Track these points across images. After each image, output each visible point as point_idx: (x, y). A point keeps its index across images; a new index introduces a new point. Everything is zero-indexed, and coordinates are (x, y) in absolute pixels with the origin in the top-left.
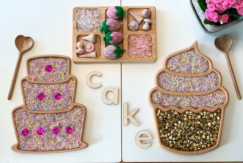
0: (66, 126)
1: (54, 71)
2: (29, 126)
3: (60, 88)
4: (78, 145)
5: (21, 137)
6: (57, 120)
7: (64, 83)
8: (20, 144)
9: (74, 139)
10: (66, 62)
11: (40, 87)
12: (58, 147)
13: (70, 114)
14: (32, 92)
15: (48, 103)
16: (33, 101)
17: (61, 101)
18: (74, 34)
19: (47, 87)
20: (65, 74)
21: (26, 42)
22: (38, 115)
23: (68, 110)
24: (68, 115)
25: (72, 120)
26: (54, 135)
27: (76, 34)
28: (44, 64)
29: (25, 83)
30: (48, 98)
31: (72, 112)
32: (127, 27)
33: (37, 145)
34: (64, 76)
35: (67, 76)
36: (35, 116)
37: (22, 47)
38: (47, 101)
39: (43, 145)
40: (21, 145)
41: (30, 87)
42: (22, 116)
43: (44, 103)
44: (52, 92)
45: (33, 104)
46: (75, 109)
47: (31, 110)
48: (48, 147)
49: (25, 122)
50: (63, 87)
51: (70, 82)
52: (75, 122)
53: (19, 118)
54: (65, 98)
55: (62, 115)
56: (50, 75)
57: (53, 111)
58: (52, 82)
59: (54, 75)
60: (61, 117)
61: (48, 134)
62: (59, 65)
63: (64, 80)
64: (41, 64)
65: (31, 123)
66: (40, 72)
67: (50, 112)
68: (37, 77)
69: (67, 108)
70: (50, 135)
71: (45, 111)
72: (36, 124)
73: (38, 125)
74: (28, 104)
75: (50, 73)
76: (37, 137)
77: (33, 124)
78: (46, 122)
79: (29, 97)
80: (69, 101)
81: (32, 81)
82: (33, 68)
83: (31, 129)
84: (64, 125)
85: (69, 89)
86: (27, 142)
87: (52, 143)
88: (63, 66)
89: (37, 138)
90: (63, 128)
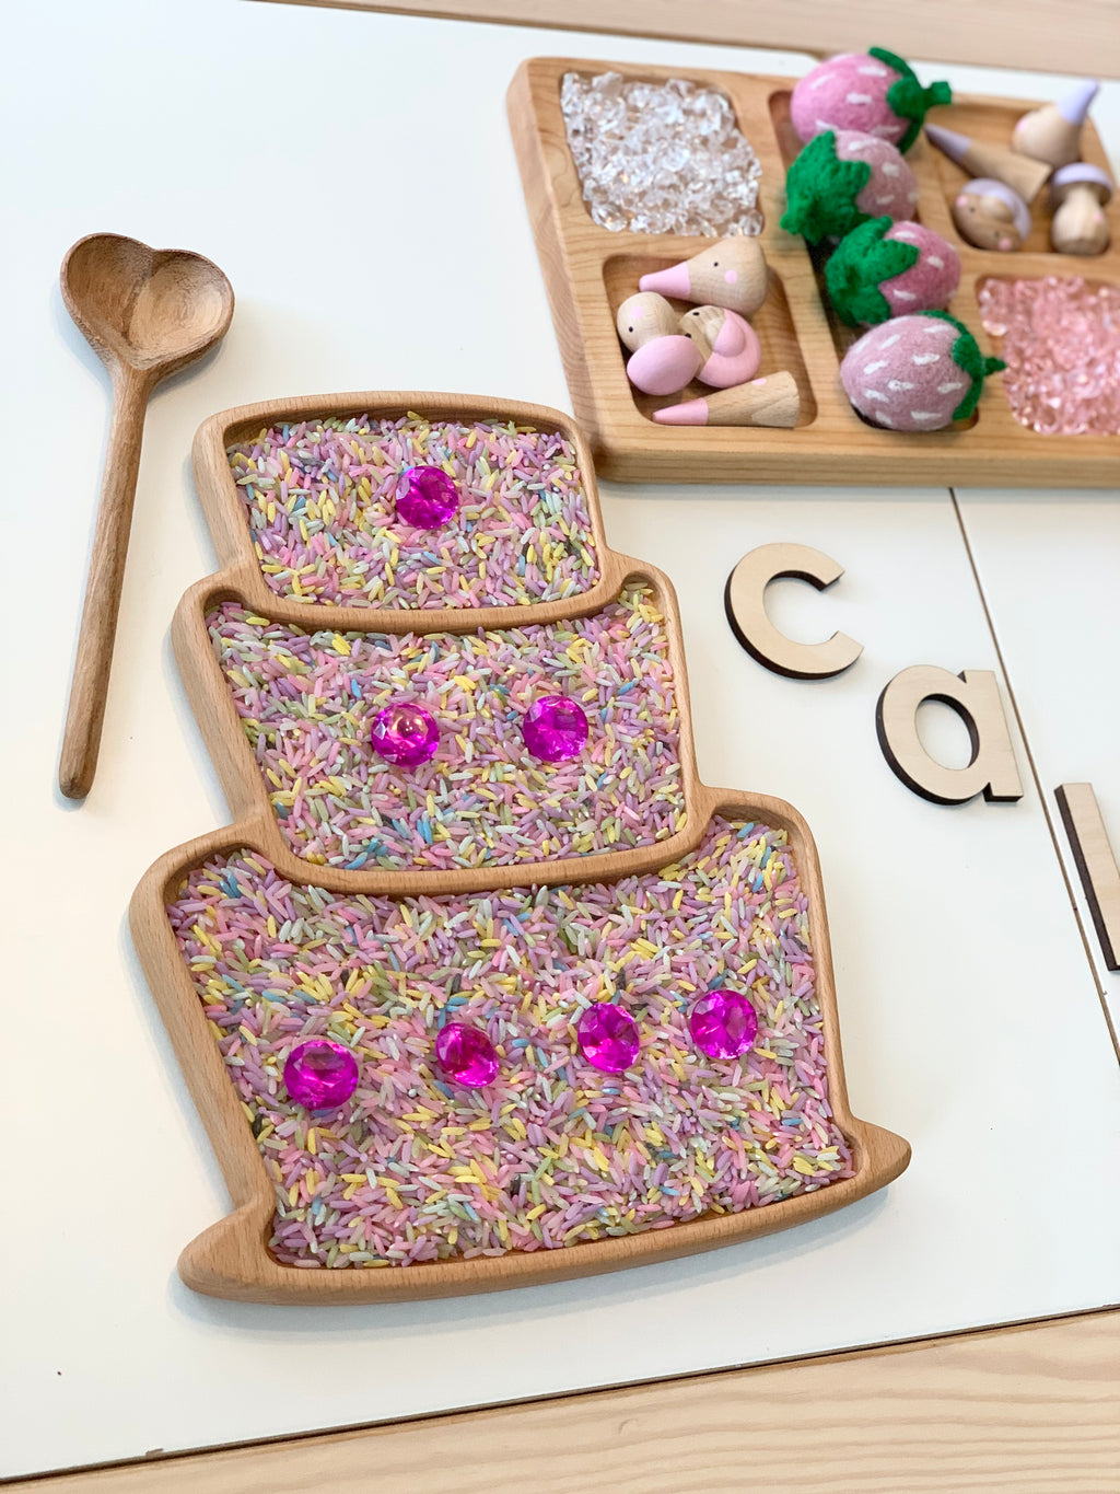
0: (686, 993)
1: (472, 522)
2: (339, 1016)
3: (554, 657)
4: (828, 1158)
5: (286, 1128)
6: (583, 945)
7: (578, 622)
8: (288, 1209)
9: (778, 1102)
10: (560, 452)
11: (374, 656)
12: (653, 1195)
13: (691, 888)
14: (311, 703)
15: (483, 792)
16: (344, 784)
17: (593, 767)
18: (577, 247)
19: (439, 658)
20: (570, 548)
21: (159, 297)
22: (410, 907)
23: (672, 846)
24: (679, 896)
25: (723, 935)
26: (596, 1087)
27: (592, 244)
28: (371, 462)
29: (233, 625)
30: (469, 749)
31: (701, 865)
32: (947, 218)
33: (455, 1197)
34: (571, 562)
35: (597, 568)
36: (383, 919)
37: (125, 334)
38: (467, 774)
39: (513, 1191)
40: (299, 1215)
41: (280, 655)
42: (256, 925)
43: (445, 797)
44: (494, 694)
45: (338, 809)
46: (723, 840)
47: (334, 860)
48: (561, 1202)
49: (299, 982)
50: (581, 653)
51: (628, 614)
52: (752, 953)
53: (227, 946)
54: (620, 744)
55: (623, 899)
56: (450, 550)
57: (537, 860)
58: (478, 616)
59: (482, 555)
60: (620, 914)
61: (540, 1079)
62: (508, 474)
63: (573, 594)
64: (346, 461)
65: (355, 987)
66: (350, 537)
67: (516, 873)
68: (335, 571)
69: (655, 829)
70: (562, 1084)
71: (464, 867)
72: (402, 999)
73: (426, 999)
74: (297, 812)
75: (449, 540)
76: (442, 1119)
77: (374, 999)
78: (495, 969)
79: (296, 749)
80: (659, 771)
81: (297, 604)
82: (284, 496)
83: (359, 1044)
84: (666, 984)
85: (638, 671)
86: (347, 1177)
87: (597, 1160)
88: (539, 481)
89: (446, 1131)
90: (662, 1018)
